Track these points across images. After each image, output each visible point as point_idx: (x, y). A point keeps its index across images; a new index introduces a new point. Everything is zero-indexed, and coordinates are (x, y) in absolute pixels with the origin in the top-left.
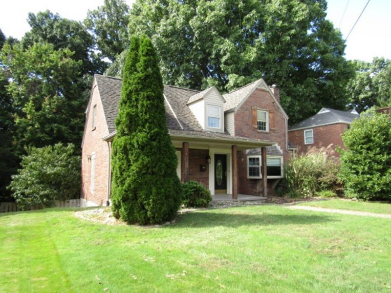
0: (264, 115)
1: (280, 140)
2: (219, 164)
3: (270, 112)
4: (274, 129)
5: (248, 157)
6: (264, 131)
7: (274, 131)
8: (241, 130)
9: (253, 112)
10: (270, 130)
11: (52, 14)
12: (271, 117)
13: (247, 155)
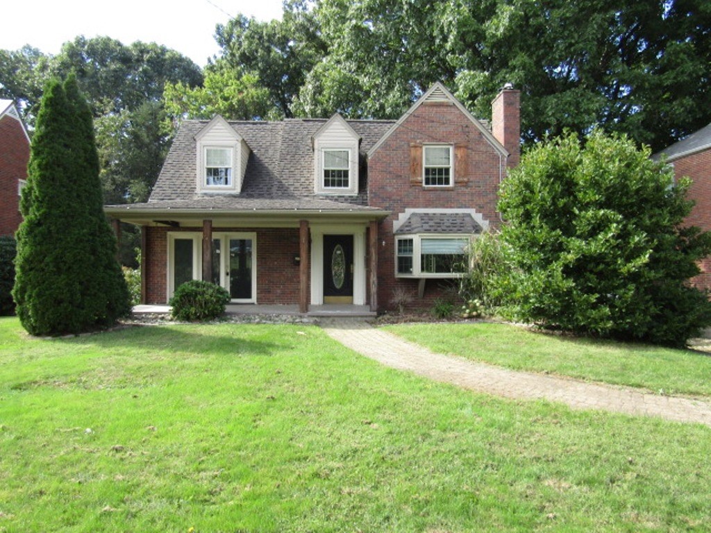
0: (444, 155)
1: (481, 202)
2: (339, 252)
3: (457, 147)
4: (466, 179)
5: (397, 238)
6: (444, 186)
7: (466, 184)
8: (383, 188)
9: (413, 152)
10: (456, 182)
11: (245, 20)
12: (459, 156)
13: (394, 235)
